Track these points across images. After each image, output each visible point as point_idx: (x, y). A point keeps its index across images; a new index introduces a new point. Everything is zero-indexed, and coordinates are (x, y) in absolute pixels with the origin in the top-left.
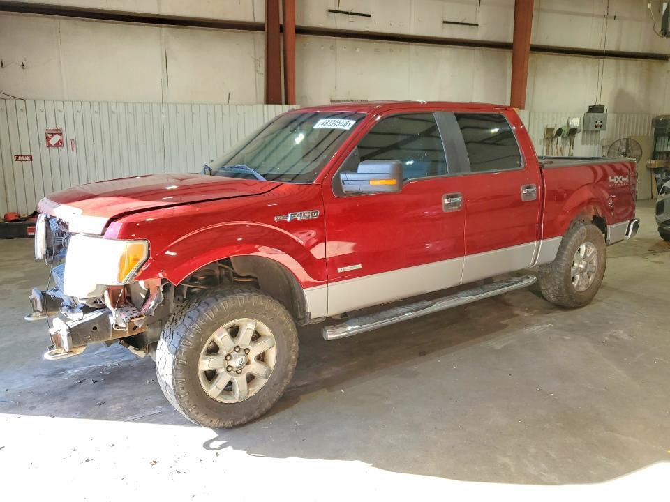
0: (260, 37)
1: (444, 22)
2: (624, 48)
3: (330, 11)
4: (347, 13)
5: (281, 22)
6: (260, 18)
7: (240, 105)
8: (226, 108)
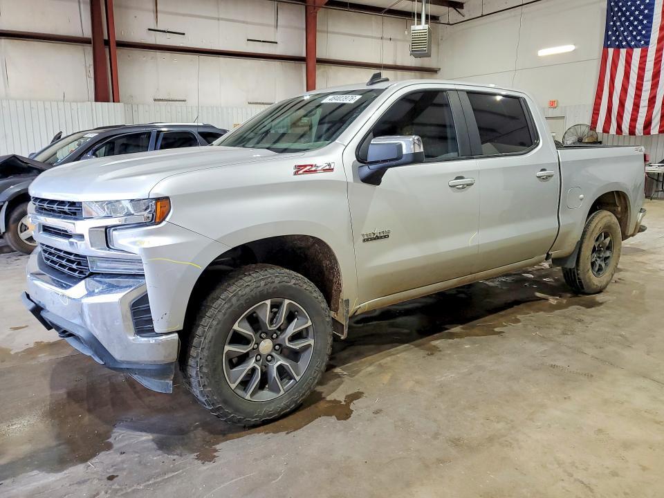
0: (89, 49)
1: (248, 40)
2: (399, 63)
3: (149, 30)
4: (164, 32)
5: (106, 38)
6: (88, 33)
7: (74, 102)
8: (61, 104)
